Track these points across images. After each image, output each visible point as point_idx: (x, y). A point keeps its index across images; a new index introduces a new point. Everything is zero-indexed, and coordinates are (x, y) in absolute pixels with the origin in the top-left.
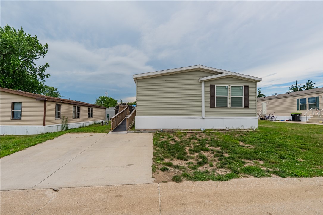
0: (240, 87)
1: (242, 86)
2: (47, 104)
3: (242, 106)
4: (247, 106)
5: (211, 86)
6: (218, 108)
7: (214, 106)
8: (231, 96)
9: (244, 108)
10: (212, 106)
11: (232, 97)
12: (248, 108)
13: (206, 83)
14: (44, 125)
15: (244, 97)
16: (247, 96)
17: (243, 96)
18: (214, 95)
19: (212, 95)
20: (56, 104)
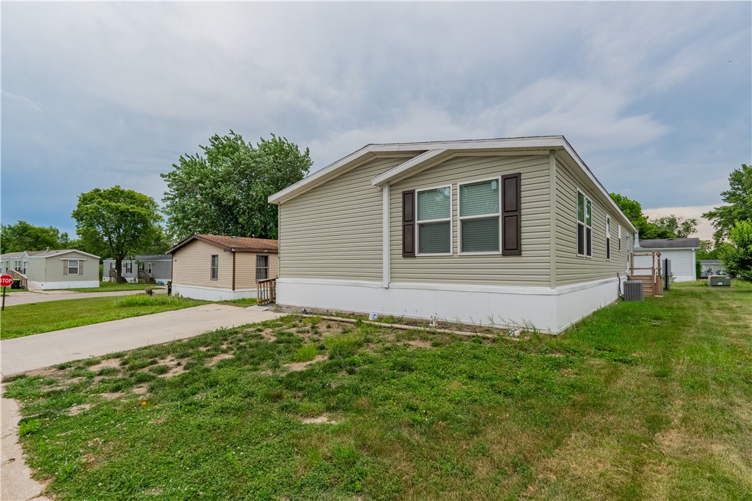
0: (489, 182)
1: (497, 180)
2: (237, 256)
3: (498, 249)
4: (513, 248)
5: (405, 194)
6: (424, 260)
7: (413, 251)
8: (459, 218)
9: (504, 254)
10: (408, 252)
11: (462, 221)
12: (519, 254)
13: (392, 188)
14: (234, 289)
15: (504, 218)
16: (512, 212)
17: (500, 214)
18: (413, 220)
19: (408, 222)
20: (257, 256)
